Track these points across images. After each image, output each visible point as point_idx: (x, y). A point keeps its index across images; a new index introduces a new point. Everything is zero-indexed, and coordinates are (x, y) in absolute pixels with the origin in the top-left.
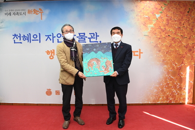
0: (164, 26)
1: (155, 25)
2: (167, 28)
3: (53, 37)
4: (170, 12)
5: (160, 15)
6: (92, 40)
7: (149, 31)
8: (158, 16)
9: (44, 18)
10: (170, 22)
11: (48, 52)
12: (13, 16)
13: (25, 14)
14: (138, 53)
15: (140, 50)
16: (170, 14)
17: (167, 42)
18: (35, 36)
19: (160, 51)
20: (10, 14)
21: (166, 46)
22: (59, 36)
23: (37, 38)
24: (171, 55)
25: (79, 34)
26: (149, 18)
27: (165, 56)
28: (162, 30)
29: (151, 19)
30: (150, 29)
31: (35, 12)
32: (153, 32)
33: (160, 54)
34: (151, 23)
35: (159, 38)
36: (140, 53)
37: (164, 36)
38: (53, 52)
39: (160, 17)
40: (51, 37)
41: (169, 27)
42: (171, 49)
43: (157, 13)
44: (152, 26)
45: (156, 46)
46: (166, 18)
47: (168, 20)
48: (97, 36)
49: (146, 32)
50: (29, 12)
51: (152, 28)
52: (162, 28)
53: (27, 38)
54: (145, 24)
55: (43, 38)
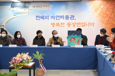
0: (105, 11)
1: (100, 11)
2: (106, 12)
3: (54, 17)
4: (108, 5)
5: (103, 6)
6: (72, 18)
7: (98, 14)
8: (102, 7)
9: (50, 9)
10: (108, 9)
11: (52, 24)
12: (36, 7)
13: (41, 7)
14: (93, 24)
15: (93, 23)
16: (108, 6)
17: (107, 19)
18: (46, 17)
19: (103, 23)
20: (35, 7)
21: (106, 20)
22: (57, 17)
23: (47, 18)
24: (109, 25)
25: (66, 16)
26: (98, 8)
27: (106, 25)
28: (104, 13)
29: (99, 8)
30: (98, 13)
31: (46, 6)
32: (100, 14)
33: (103, 24)
34: (98, 10)
35: (103, 17)
36: (94, 24)
37: (105, 16)
38: (54, 24)
39: (103, 7)
40: (53, 17)
41: (108, 12)
42: (109, 22)
43: (102, 6)
44: (99, 11)
45: (101, 21)
46: (106, 7)
47: (107, 9)
48: (74, 17)
49: (96, 15)
50: (43, 6)
51: (99, 13)
52: (104, 12)
53: (43, 18)
54: (96, 11)
55: (50, 18)
